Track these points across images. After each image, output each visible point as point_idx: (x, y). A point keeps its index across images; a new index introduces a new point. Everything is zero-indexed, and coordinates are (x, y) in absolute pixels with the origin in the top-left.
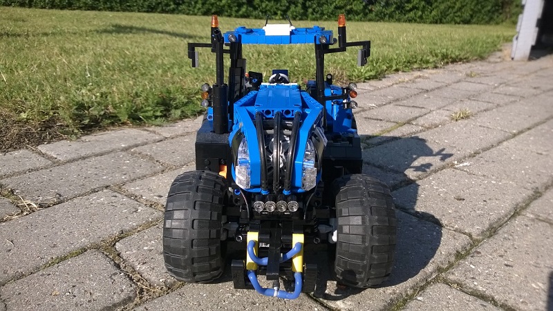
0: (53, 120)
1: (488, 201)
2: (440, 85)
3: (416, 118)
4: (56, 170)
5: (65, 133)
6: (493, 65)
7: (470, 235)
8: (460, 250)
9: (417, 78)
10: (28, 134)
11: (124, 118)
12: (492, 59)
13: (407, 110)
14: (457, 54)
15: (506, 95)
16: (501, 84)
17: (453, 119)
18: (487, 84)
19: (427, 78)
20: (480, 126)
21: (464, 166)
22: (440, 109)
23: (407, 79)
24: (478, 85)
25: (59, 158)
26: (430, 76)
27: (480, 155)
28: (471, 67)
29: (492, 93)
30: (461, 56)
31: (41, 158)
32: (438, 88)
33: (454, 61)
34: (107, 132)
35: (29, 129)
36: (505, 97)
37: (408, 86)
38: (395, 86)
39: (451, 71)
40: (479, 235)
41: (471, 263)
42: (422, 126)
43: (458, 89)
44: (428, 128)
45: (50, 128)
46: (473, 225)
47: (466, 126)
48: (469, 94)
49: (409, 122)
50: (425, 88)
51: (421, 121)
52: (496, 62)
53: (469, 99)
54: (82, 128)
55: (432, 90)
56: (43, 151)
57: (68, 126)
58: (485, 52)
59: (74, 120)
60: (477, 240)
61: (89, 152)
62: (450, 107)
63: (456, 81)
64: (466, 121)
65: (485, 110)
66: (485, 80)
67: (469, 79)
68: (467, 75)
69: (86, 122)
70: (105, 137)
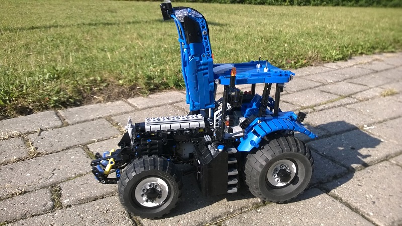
0: (135, 85)
2: (389, 67)
4: (137, 113)
5: (141, 93)
10: (123, 93)
11: (172, 85)
13: (353, 87)
19: (382, 61)
20: (400, 102)
25: (138, 107)
26: (386, 59)
31: (129, 107)
32: (387, 70)
34: (162, 93)
35: (123, 90)
45: (134, 89)
47: (389, 101)
49: (350, 96)
54: (150, 90)
56: (130, 103)
57: (142, 89)
59: (146, 86)
61: (153, 105)
62: (385, 86)
64: (390, 98)
69: (152, 87)
70: (161, 96)
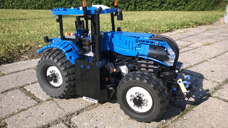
1: (223, 72)
2: (196, 33)
3: (189, 45)
6: (216, 26)
7: (219, 83)
8: (216, 87)
9: (186, 31)
12: (215, 24)
13: (185, 42)
14: (201, 22)
15: (224, 36)
16: (221, 33)
17: (204, 45)
18: (215, 33)
19: (190, 31)
20: (215, 47)
21: (212, 61)
22: (198, 42)
23: (182, 32)
24: (211, 33)
26: (192, 30)
27: (217, 57)
28: (207, 27)
29: (218, 36)
30: (203, 23)
32: (196, 35)
33: (200, 25)
36: (224, 37)
37: (183, 34)
38: (178, 34)
39: (200, 28)
40: (222, 83)
41: (221, 91)
42: (192, 48)
43: (204, 35)
44: (195, 48)
46: (219, 80)
47: (210, 47)
48: (209, 36)
49: (187, 46)
50: (190, 34)
51: (192, 46)
52: (217, 25)
53: (209, 38)
55: (193, 35)
58: (212, 21)
60: (221, 84)
62: (202, 41)
63: (202, 32)
64: (209, 46)
65: (216, 42)
66: (214, 31)
67: (207, 31)
68: (207, 30)
